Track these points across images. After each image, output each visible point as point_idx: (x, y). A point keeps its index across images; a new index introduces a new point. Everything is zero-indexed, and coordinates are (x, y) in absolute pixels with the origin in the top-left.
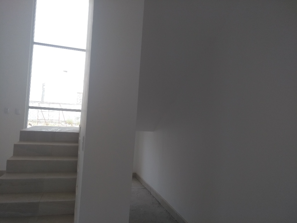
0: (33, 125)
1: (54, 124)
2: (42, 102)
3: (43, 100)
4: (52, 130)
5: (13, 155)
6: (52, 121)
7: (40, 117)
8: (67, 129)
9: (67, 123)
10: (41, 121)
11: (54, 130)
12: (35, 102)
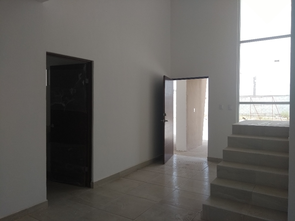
0: (246, 119)
1: (268, 118)
2: (254, 96)
3: (255, 94)
4: (262, 124)
5: (228, 146)
6: (265, 115)
7: (253, 111)
8: (278, 123)
9: (282, 116)
10: (254, 115)
11: (264, 124)
12: (247, 96)
